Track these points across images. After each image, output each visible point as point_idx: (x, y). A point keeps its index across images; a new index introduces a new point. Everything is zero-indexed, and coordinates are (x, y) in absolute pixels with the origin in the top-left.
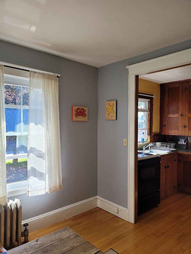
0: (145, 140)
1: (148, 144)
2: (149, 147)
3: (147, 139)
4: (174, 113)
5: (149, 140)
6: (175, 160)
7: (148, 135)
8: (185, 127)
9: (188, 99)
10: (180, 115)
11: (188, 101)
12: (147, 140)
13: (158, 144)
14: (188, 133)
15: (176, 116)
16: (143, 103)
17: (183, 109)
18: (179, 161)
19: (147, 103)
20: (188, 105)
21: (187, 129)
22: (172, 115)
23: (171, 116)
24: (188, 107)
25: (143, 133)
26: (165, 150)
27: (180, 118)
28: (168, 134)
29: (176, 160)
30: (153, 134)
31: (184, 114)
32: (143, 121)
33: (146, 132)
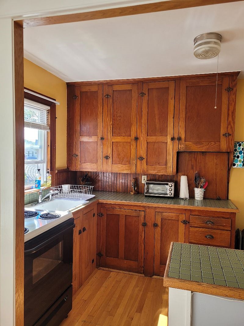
0: (42, 183)
1: (47, 190)
2: (51, 196)
3: (45, 180)
4: (89, 135)
5: (50, 182)
6: (94, 215)
7: (48, 172)
8: (107, 157)
9: (111, 112)
10: (99, 138)
11: (112, 116)
12: (46, 182)
13: (66, 187)
14: (112, 169)
15: (93, 139)
16: (38, 113)
17: (104, 128)
18: (100, 215)
19: (45, 113)
20: (111, 123)
21: (110, 160)
22: (88, 137)
23: (85, 139)
24: (112, 127)
25: (39, 170)
26: (79, 200)
27: (99, 142)
28: (81, 170)
29: (96, 215)
30: (56, 171)
31: (105, 137)
32: (38, 147)
33: (44, 167)
